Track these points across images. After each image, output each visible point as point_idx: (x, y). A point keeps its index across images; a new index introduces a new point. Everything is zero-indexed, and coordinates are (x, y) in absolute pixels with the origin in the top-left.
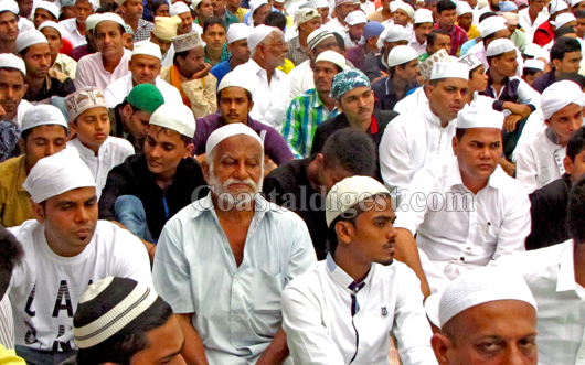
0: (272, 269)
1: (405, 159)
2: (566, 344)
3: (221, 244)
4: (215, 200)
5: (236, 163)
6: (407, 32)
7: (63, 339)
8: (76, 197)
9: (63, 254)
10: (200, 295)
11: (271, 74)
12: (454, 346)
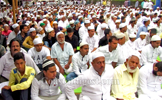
0: (67, 51)
1: (82, 34)
2: (107, 59)
3: (60, 48)
4: (59, 43)
5: (61, 38)
6: (80, 14)
7: (39, 63)
8: (39, 45)
9: (38, 52)
10: (58, 55)
11: (64, 22)
12: (94, 63)
